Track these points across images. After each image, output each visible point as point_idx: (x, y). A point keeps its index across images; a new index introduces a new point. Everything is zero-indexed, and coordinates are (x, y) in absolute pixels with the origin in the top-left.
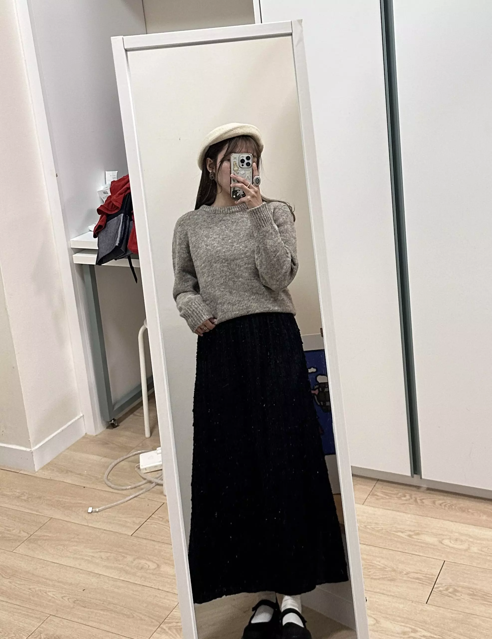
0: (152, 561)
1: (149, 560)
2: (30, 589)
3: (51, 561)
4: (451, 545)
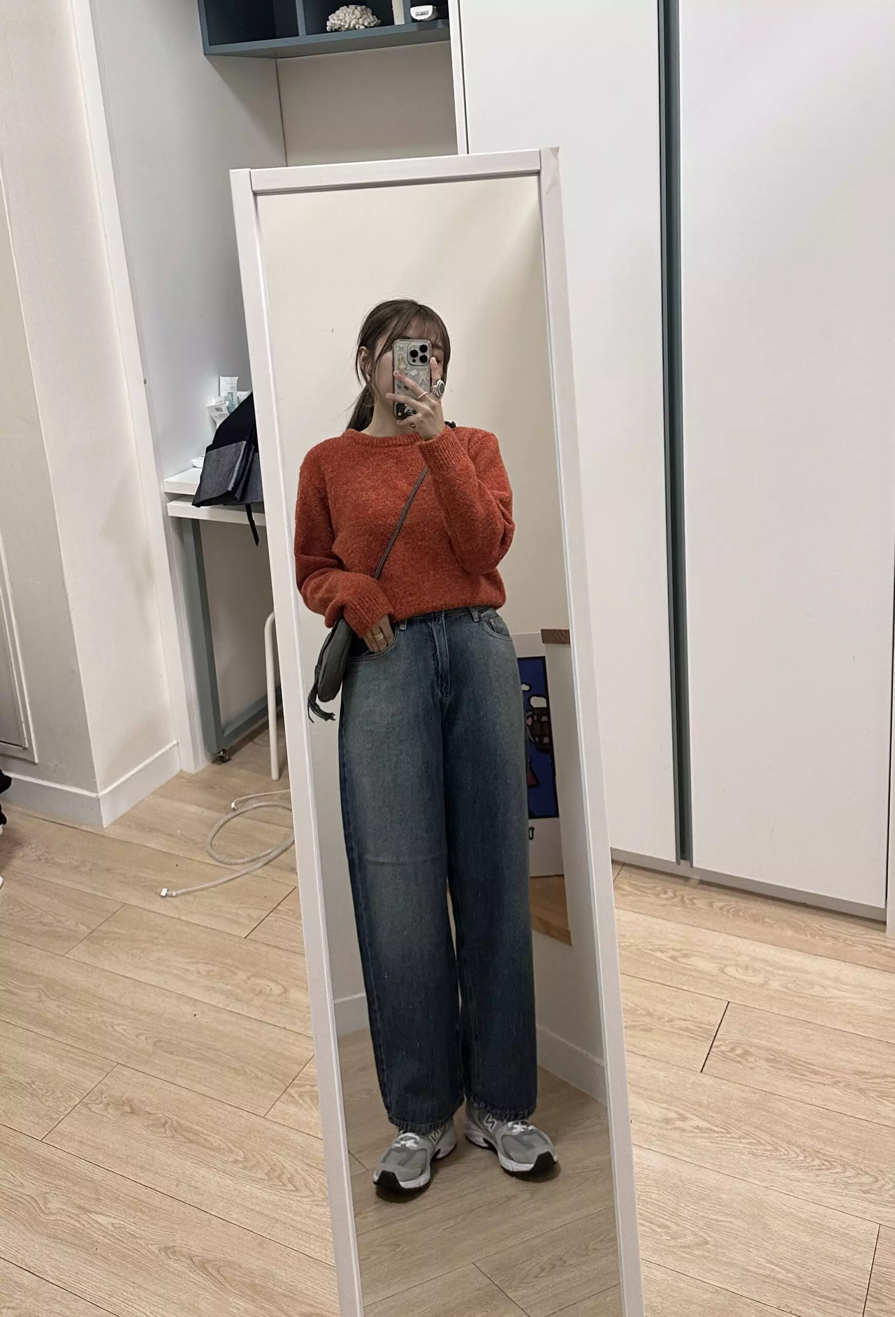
0: (277, 982)
1: (273, 980)
2: (88, 1019)
3: (122, 974)
4: (738, 976)
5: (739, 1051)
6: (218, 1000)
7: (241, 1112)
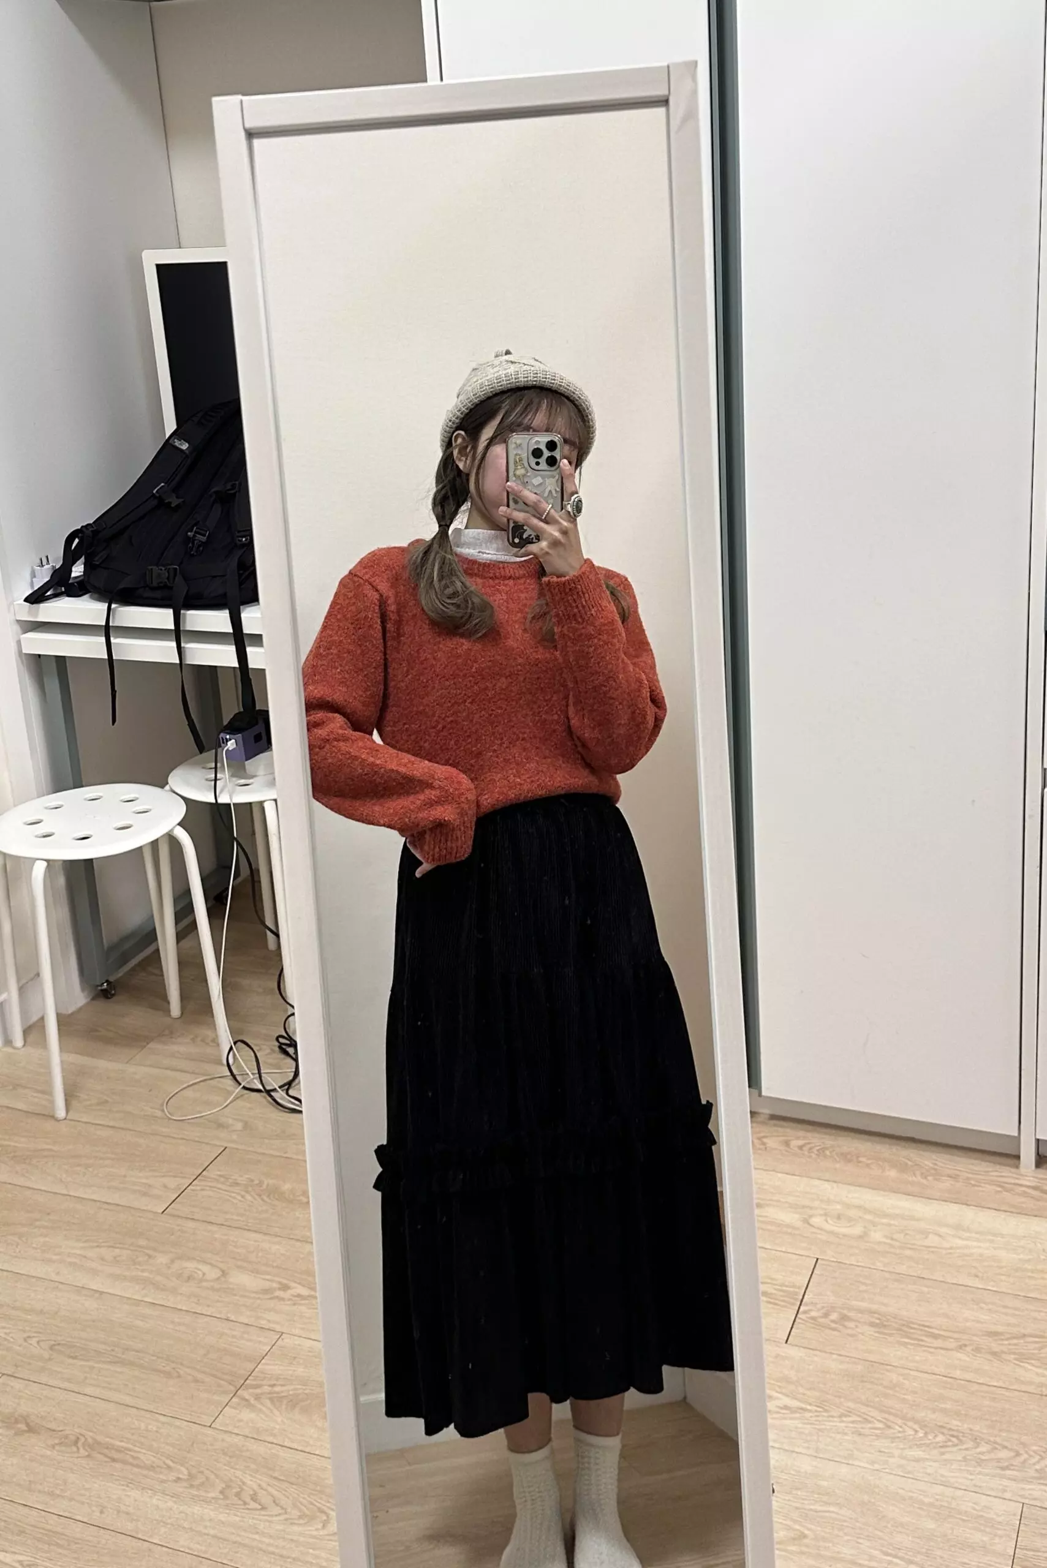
0: (211, 1264)
1: (205, 1262)
4: (828, 1227)
5: (834, 1316)
6: (133, 1291)
7: (178, 1423)
